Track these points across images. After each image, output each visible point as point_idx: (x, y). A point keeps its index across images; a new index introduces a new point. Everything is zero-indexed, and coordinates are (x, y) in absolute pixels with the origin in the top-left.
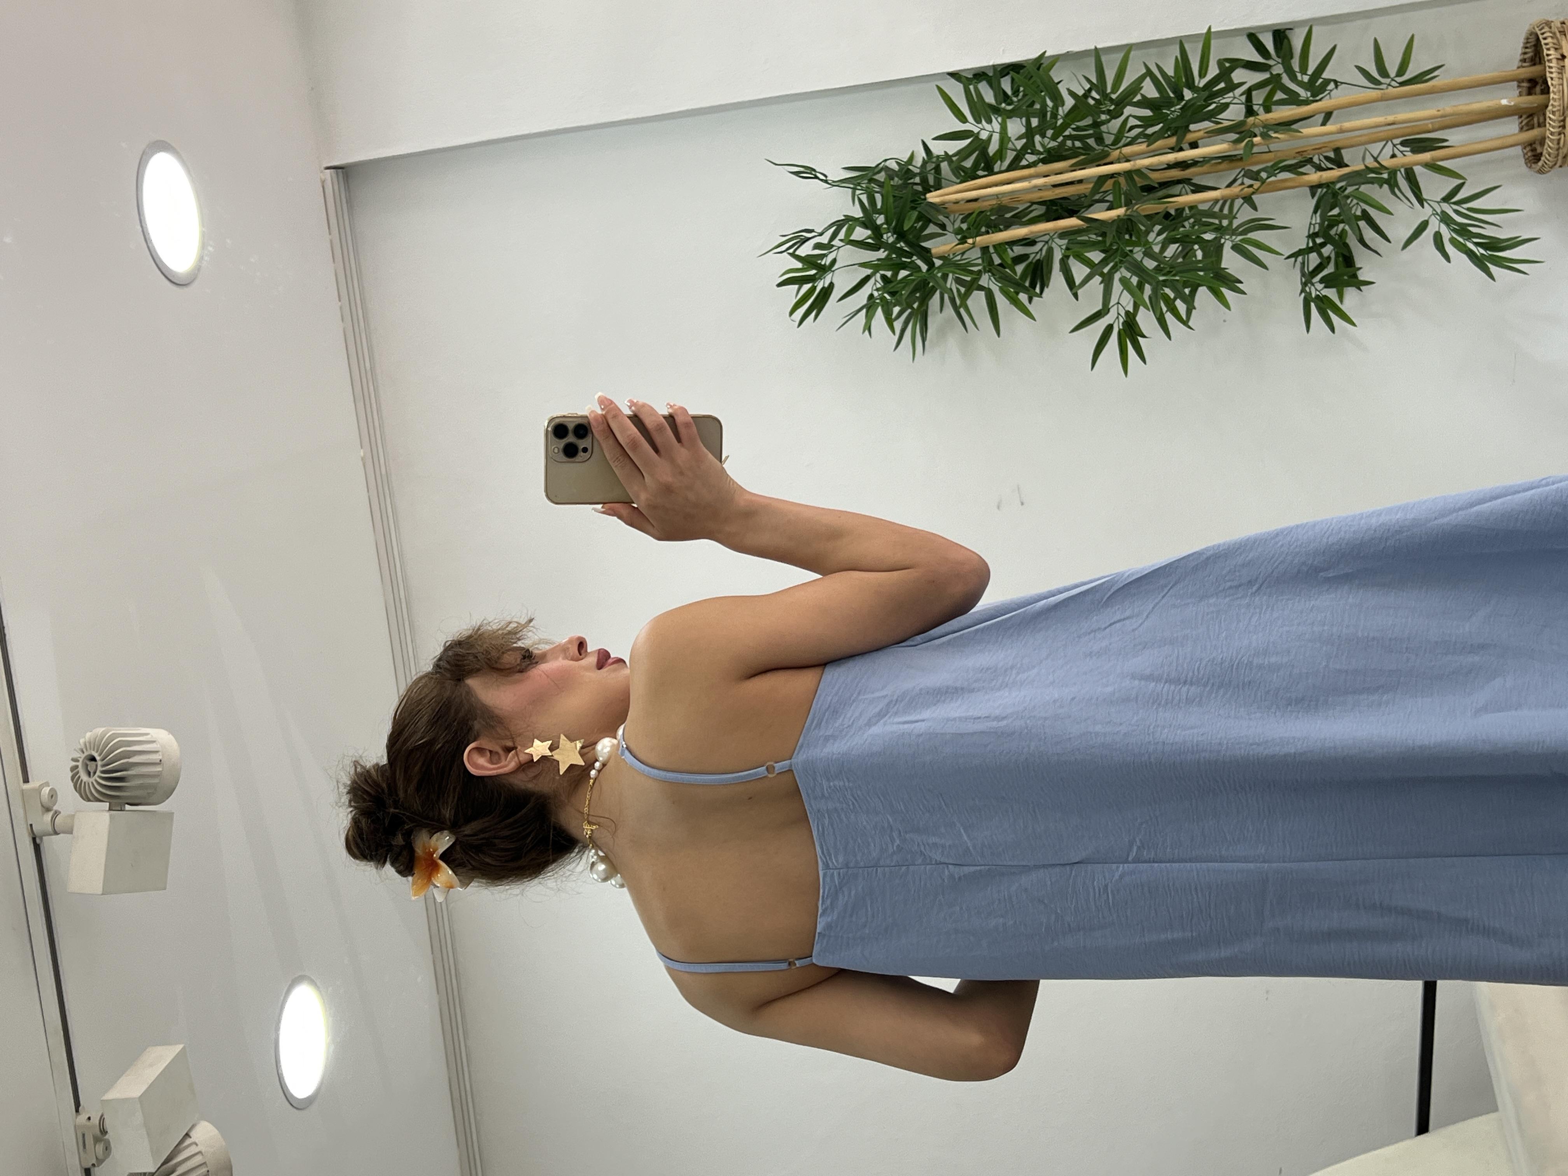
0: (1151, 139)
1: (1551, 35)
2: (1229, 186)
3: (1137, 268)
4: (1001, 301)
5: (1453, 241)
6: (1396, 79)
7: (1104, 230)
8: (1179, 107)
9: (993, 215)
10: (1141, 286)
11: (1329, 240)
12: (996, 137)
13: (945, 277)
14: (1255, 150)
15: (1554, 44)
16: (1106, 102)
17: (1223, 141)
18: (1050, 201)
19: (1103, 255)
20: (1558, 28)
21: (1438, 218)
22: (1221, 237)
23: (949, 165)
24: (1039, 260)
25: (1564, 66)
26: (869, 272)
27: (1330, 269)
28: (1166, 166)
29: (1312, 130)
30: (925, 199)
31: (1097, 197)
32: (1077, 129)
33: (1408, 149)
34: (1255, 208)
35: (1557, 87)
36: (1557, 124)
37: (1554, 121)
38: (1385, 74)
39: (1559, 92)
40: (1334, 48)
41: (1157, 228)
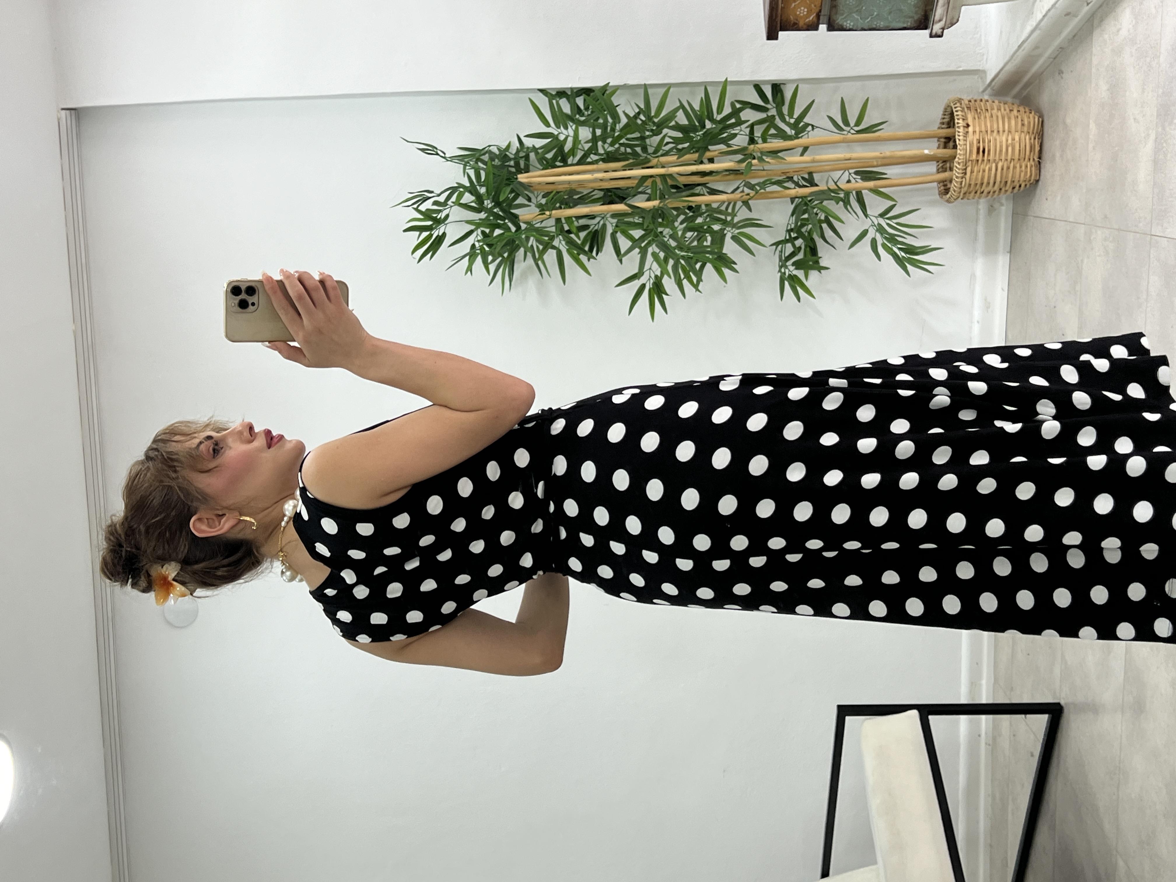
0: (681, 152)
1: (961, 109)
2: (733, 192)
3: (664, 247)
4: (567, 258)
5: (884, 246)
7: (643, 215)
8: (702, 133)
9: (565, 196)
10: (666, 260)
11: (800, 235)
12: (570, 139)
13: (528, 237)
14: (753, 168)
15: (963, 116)
16: (650, 123)
17: (731, 161)
18: (607, 189)
19: (642, 233)
20: (966, 105)
21: (875, 228)
22: (725, 229)
23: (537, 156)
24: (596, 230)
25: (967, 132)
26: (473, 227)
27: (800, 256)
28: (690, 173)
29: (793, 158)
30: (517, 179)
31: (640, 190)
32: (629, 140)
33: (859, 177)
34: (750, 210)
35: (963, 146)
36: (961, 171)
37: (959, 169)
38: (846, 123)
39: (963, 149)
40: (813, 101)
41: (682, 217)
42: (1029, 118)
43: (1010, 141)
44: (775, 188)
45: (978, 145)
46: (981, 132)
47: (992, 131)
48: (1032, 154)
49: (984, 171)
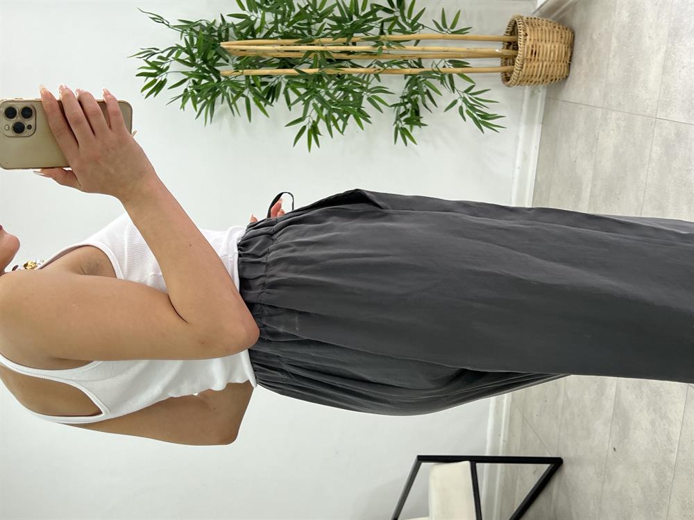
0: (334, 36)
1: (522, 23)
2: (368, 67)
3: (321, 100)
5: (467, 111)
6: (450, 30)
8: (350, 23)
9: (253, 60)
10: (322, 108)
11: (410, 101)
12: (259, 21)
13: (225, 87)
14: (383, 52)
15: (523, 28)
17: (369, 45)
18: (282, 58)
19: (306, 91)
20: (525, 20)
21: (462, 100)
22: (362, 92)
23: (234, 31)
24: (273, 86)
25: (526, 39)
26: (187, 77)
27: (408, 116)
28: (340, 52)
29: (410, 47)
30: (220, 45)
31: (305, 60)
32: (299, 24)
33: (451, 65)
34: (379, 80)
35: (522, 48)
36: (519, 66)
37: (518, 64)
38: (445, 25)
39: (522, 51)
40: (424, 9)
41: (333, 82)
42: (566, 33)
43: (552, 48)
44: (395, 67)
45: (532, 49)
46: (535, 40)
47: (542, 40)
48: (566, 58)
49: (534, 67)
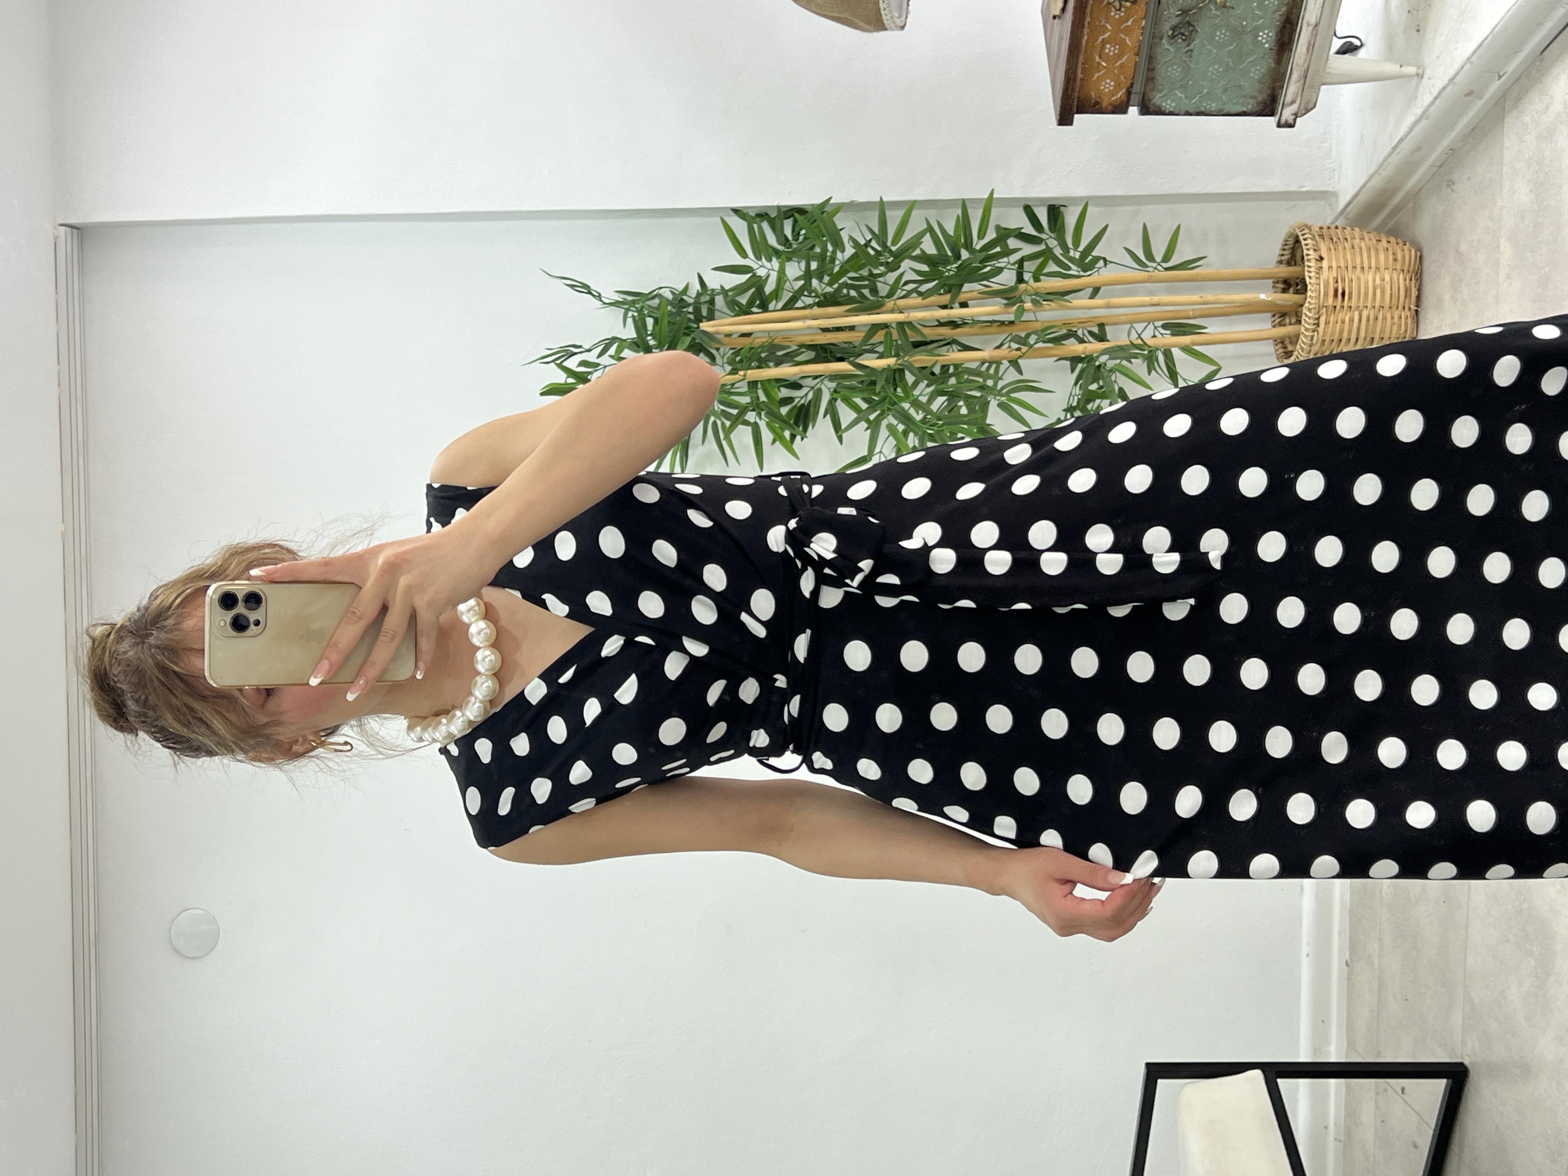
0: (925, 295)
1: (1311, 236)
2: (996, 348)
3: (905, 418)
4: (767, 436)
6: (1162, 264)
7: (874, 377)
9: (764, 352)
10: (906, 433)
12: (774, 277)
16: (885, 254)
17: (991, 305)
22: (986, 396)
23: (725, 299)
25: (1321, 268)
28: (937, 323)
29: (1081, 301)
32: (854, 278)
33: (1169, 332)
34: (1021, 373)
35: (1315, 285)
36: (1311, 321)
37: (1309, 318)
38: (1151, 258)
39: (1316, 290)
40: (1106, 227)
42: (1403, 250)
43: (1378, 281)
45: (1336, 285)
46: (1339, 267)
47: (1354, 268)
48: (1407, 300)
49: (1343, 322)
